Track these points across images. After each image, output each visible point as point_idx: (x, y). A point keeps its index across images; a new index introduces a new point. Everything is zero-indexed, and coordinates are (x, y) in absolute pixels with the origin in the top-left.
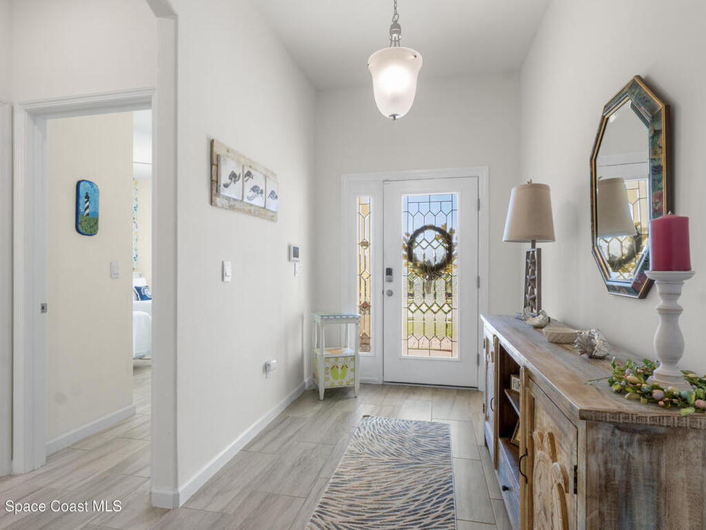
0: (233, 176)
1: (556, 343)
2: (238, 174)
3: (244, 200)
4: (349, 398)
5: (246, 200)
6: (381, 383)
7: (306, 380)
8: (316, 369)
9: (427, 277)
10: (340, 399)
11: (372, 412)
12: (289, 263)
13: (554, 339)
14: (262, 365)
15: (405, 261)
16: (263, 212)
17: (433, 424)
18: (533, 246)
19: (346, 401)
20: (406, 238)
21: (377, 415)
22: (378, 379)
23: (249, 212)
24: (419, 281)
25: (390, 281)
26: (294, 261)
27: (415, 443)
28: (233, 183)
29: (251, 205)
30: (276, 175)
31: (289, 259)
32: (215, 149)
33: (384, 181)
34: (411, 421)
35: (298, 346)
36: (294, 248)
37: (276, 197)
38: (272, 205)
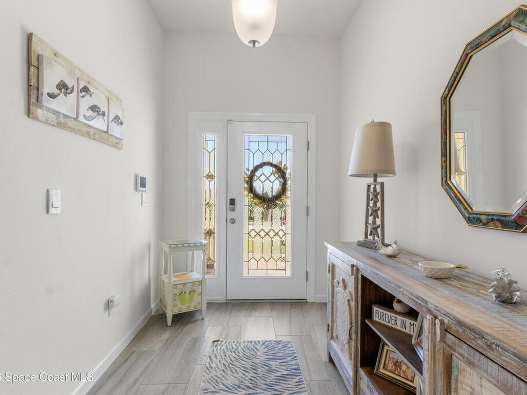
0: (63, 86)
1: (436, 279)
2: (70, 86)
3: (79, 119)
4: (197, 321)
5: (81, 118)
6: (224, 302)
7: (153, 306)
8: (163, 296)
9: (265, 206)
10: (187, 324)
11: (220, 336)
12: (136, 192)
13: (434, 275)
14: (104, 301)
15: (246, 193)
16: (105, 136)
17: (279, 342)
18: (375, 181)
19: (193, 325)
20: (247, 172)
21: (226, 338)
22: (221, 298)
23: (88, 135)
24: (258, 210)
25: (233, 210)
26: (141, 191)
27: (266, 368)
28: (62, 95)
29: (90, 127)
30: (121, 100)
31: (136, 189)
32: (34, 46)
33: (227, 121)
34: (259, 342)
35: (144, 275)
36: (141, 177)
37: (122, 123)
38: (116, 130)
